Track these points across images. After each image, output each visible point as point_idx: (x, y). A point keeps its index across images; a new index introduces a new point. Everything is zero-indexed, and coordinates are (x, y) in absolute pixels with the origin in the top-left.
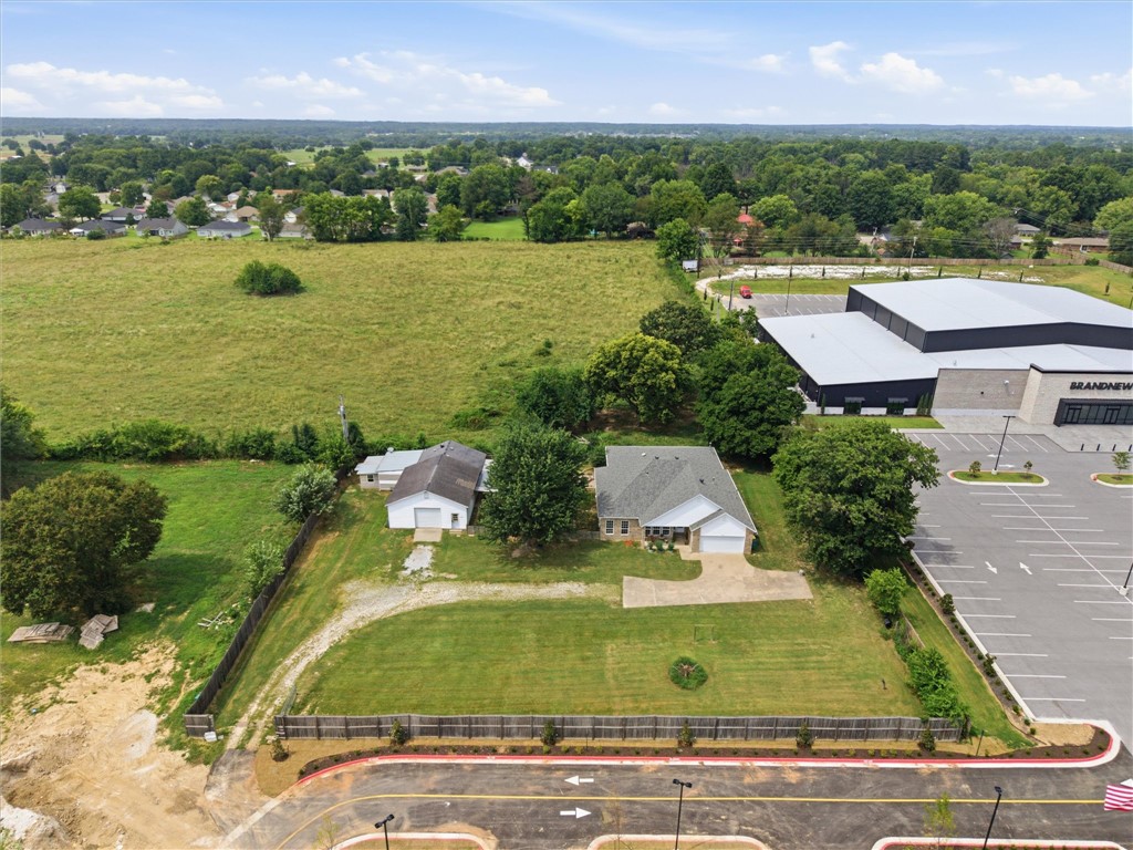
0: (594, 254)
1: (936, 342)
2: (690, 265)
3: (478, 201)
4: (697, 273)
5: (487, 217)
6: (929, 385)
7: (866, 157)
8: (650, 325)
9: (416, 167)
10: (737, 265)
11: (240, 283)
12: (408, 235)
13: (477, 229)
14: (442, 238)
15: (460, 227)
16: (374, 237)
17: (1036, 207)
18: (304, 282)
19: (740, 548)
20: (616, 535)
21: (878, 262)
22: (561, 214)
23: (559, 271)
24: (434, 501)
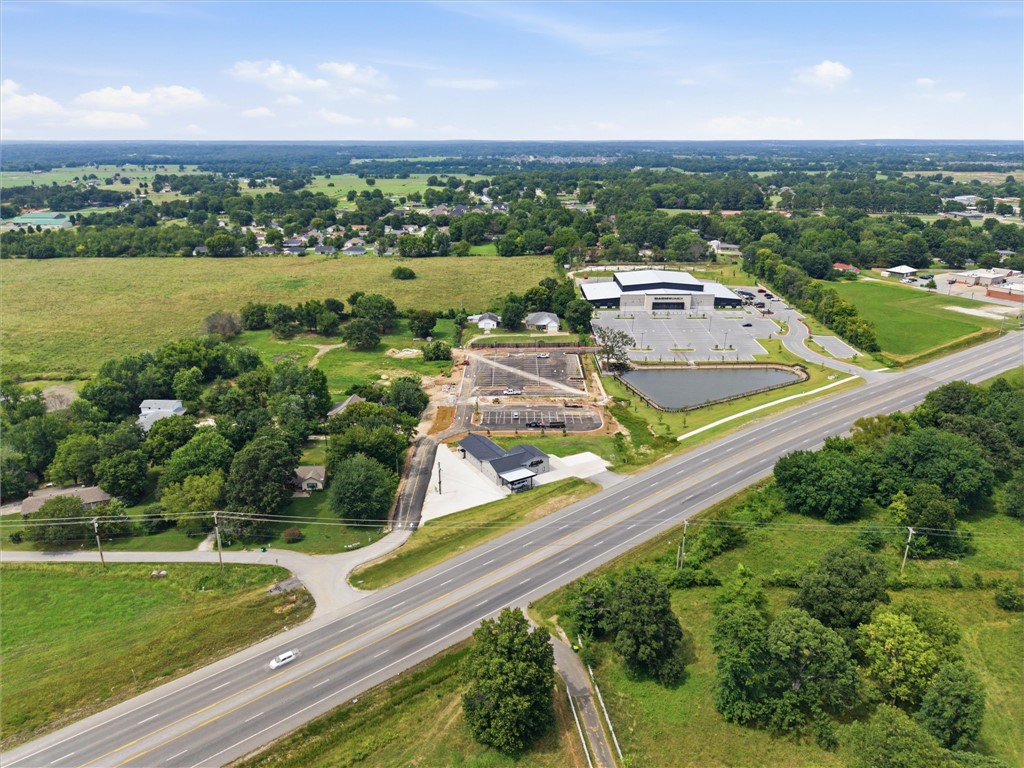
0: (528, 262)
1: (625, 288)
2: (566, 266)
3: (472, 235)
4: (569, 270)
5: (476, 243)
6: (618, 299)
7: (702, 196)
8: (542, 284)
9: (416, 204)
10: (587, 266)
11: (394, 274)
12: (444, 254)
13: (474, 249)
14: (460, 255)
15: (467, 249)
16: (429, 255)
17: (738, 236)
18: (417, 275)
19: (556, 329)
20: (530, 328)
21: (646, 264)
22: (513, 244)
23: (513, 269)
24: (489, 321)
